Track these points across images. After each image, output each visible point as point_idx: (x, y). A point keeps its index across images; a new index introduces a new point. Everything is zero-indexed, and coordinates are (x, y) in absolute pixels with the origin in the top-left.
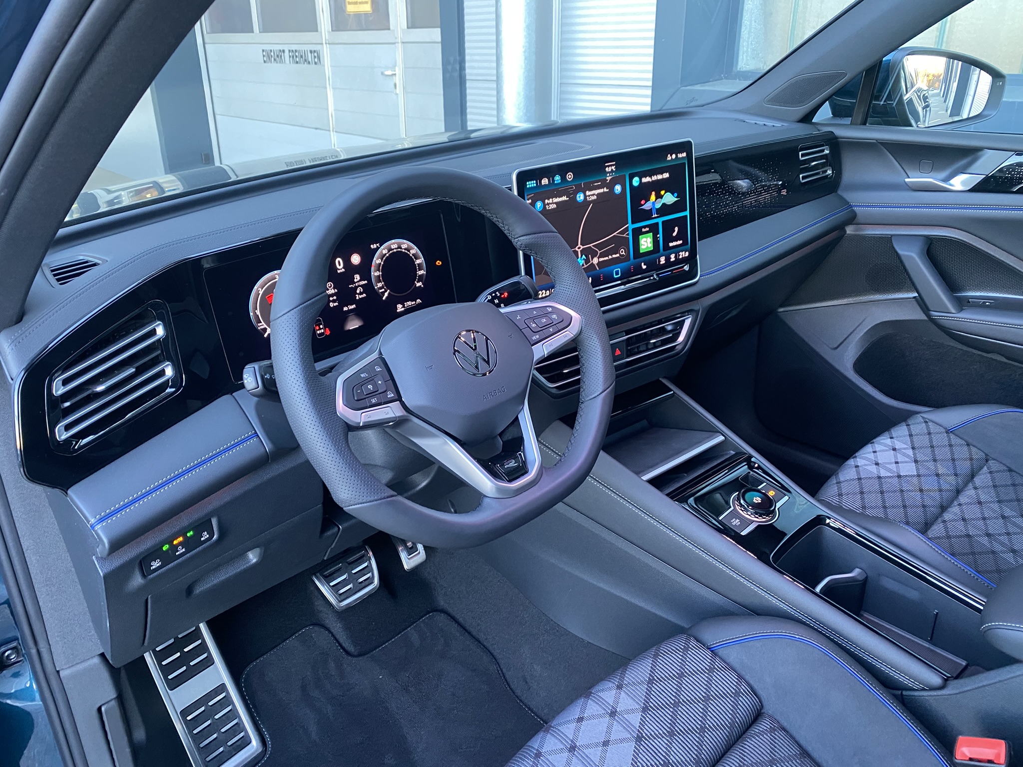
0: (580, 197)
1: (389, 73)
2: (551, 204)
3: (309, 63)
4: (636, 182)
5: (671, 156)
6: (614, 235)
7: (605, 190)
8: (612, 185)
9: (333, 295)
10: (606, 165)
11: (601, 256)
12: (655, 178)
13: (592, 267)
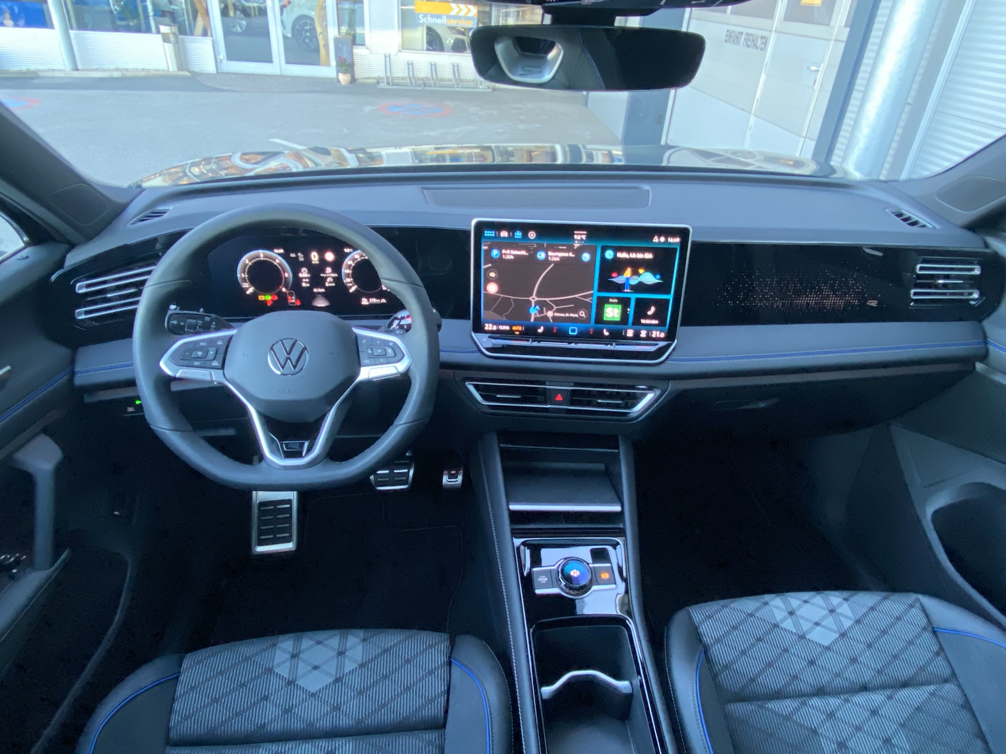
0: (541, 256)
1: (813, 68)
2: (508, 254)
4: (609, 254)
5: (659, 239)
6: (575, 298)
7: (571, 255)
8: (579, 252)
9: (305, 278)
10: (575, 232)
11: (558, 311)
12: (633, 255)
13: (546, 317)
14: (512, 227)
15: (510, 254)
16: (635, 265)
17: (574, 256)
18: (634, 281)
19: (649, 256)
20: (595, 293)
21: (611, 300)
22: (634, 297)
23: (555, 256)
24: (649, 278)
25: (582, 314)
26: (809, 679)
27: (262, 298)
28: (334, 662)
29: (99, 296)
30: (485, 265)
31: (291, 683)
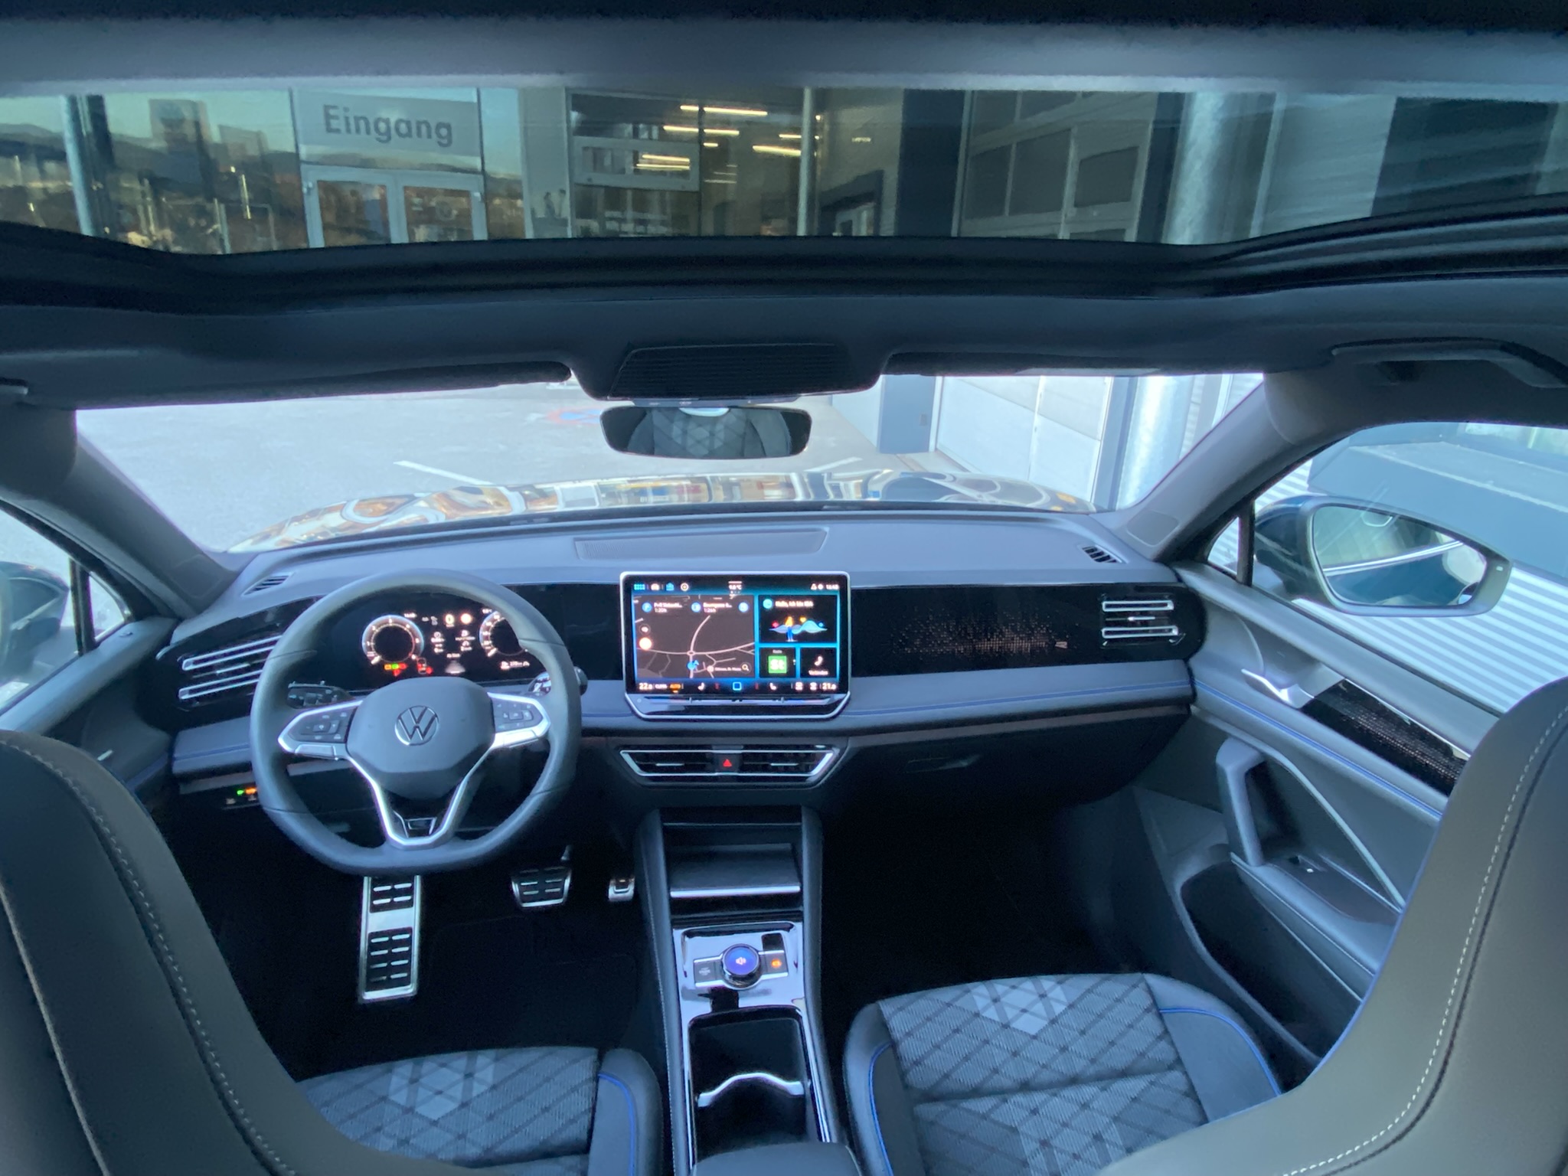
0: (696, 608)
4: (768, 604)
5: (817, 586)
6: (737, 651)
7: (728, 606)
8: (736, 602)
9: (438, 643)
10: (730, 583)
11: (719, 665)
12: (792, 604)
13: (706, 674)
14: (663, 580)
15: (662, 607)
16: (797, 613)
17: (730, 606)
18: (797, 631)
19: (809, 604)
20: (757, 644)
21: (774, 651)
22: (799, 647)
23: (711, 608)
24: (812, 627)
25: (746, 667)
26: (1011, 1074)
27: (388, 667)
28: (460, 1087)
29: (207, 673)
30: (636, 619)
31: (409, 1110)
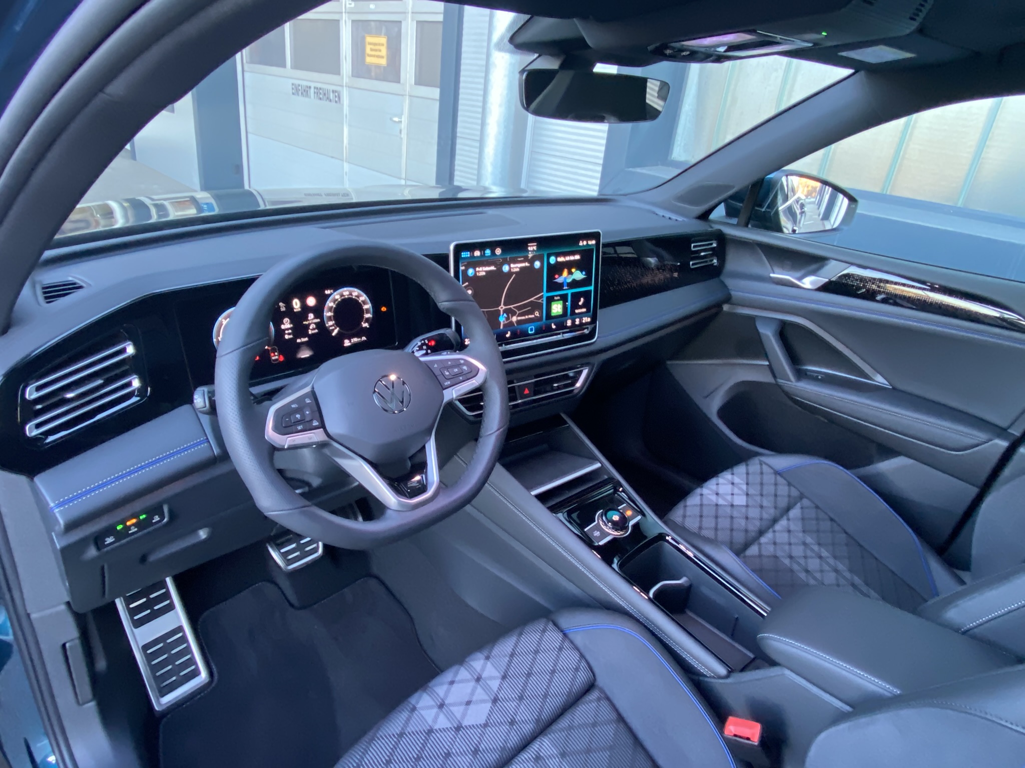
0: (506, 268)
1: (396, 119)
2: (481, 271)
3: (330, 101)
4: (552, 260)
5: (583, 242)
6: (532, 301)
7: (527, 264)
8: (532, 261)
9: (288, 329)
10: (529, 244)
11: (519, 316)
12: (568, 258)
13: (511, 323)
14: (482, 246)
16: (569, 265)
17: (529, 265)
18: (569, 280)
19: (577, 257)
20: (545, 294)
21: (556, 298)
22: (570, 292)
23: (516, 267)
24: (578, 275)
25: (537, 314)
26: (752, 528)
28: (479, 690)
31: (459, 728)
